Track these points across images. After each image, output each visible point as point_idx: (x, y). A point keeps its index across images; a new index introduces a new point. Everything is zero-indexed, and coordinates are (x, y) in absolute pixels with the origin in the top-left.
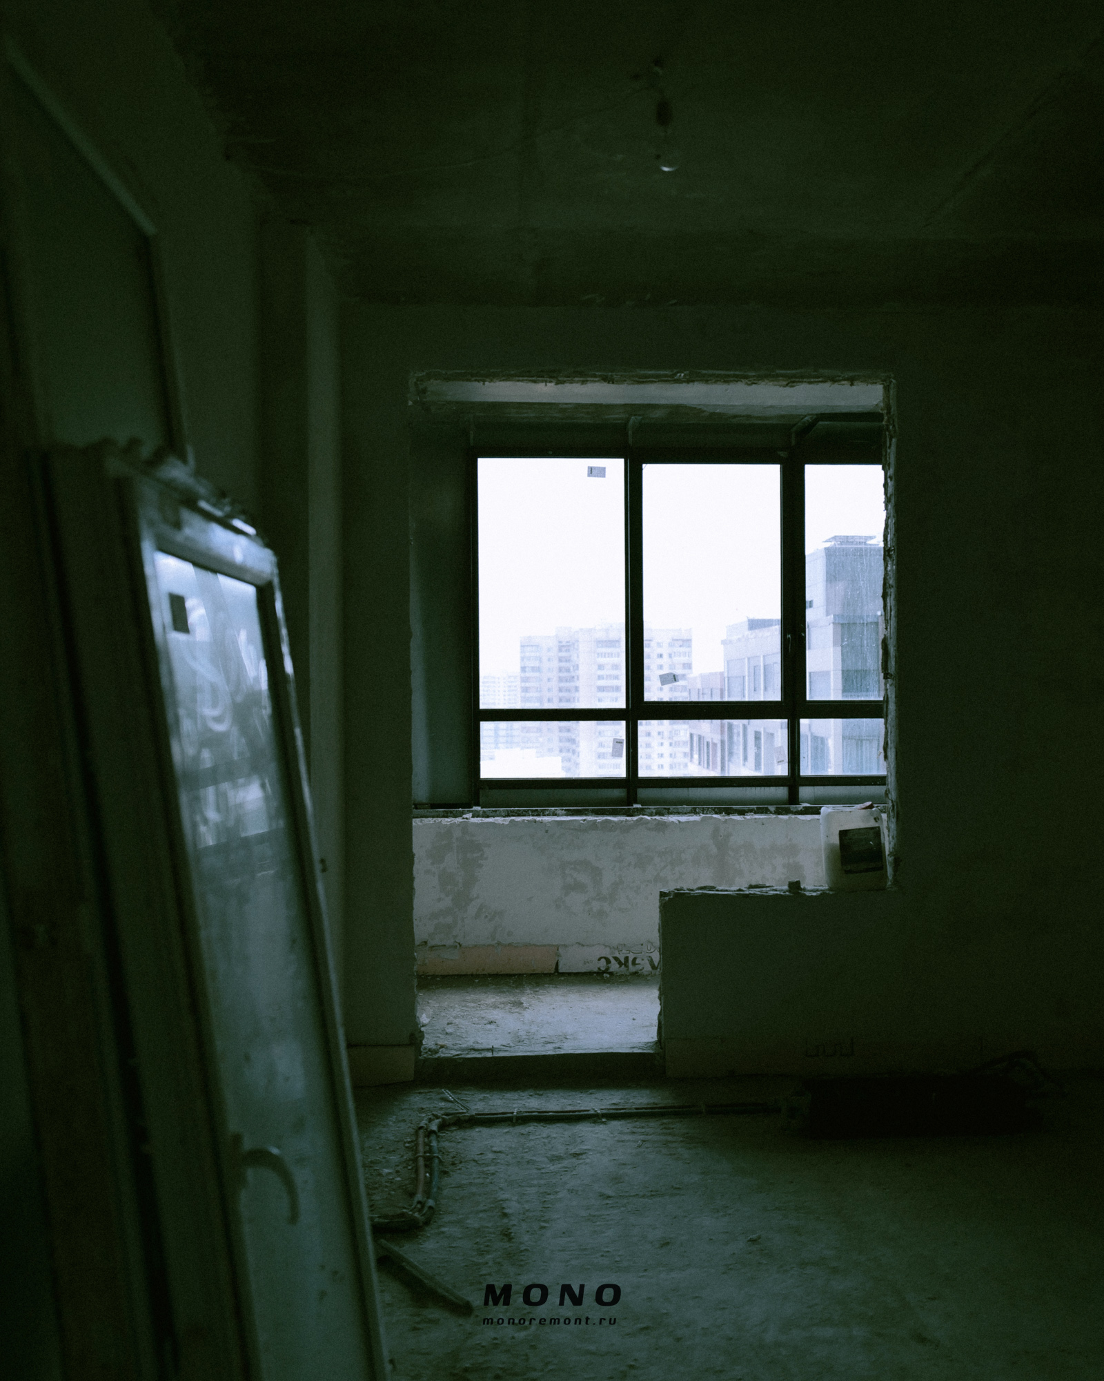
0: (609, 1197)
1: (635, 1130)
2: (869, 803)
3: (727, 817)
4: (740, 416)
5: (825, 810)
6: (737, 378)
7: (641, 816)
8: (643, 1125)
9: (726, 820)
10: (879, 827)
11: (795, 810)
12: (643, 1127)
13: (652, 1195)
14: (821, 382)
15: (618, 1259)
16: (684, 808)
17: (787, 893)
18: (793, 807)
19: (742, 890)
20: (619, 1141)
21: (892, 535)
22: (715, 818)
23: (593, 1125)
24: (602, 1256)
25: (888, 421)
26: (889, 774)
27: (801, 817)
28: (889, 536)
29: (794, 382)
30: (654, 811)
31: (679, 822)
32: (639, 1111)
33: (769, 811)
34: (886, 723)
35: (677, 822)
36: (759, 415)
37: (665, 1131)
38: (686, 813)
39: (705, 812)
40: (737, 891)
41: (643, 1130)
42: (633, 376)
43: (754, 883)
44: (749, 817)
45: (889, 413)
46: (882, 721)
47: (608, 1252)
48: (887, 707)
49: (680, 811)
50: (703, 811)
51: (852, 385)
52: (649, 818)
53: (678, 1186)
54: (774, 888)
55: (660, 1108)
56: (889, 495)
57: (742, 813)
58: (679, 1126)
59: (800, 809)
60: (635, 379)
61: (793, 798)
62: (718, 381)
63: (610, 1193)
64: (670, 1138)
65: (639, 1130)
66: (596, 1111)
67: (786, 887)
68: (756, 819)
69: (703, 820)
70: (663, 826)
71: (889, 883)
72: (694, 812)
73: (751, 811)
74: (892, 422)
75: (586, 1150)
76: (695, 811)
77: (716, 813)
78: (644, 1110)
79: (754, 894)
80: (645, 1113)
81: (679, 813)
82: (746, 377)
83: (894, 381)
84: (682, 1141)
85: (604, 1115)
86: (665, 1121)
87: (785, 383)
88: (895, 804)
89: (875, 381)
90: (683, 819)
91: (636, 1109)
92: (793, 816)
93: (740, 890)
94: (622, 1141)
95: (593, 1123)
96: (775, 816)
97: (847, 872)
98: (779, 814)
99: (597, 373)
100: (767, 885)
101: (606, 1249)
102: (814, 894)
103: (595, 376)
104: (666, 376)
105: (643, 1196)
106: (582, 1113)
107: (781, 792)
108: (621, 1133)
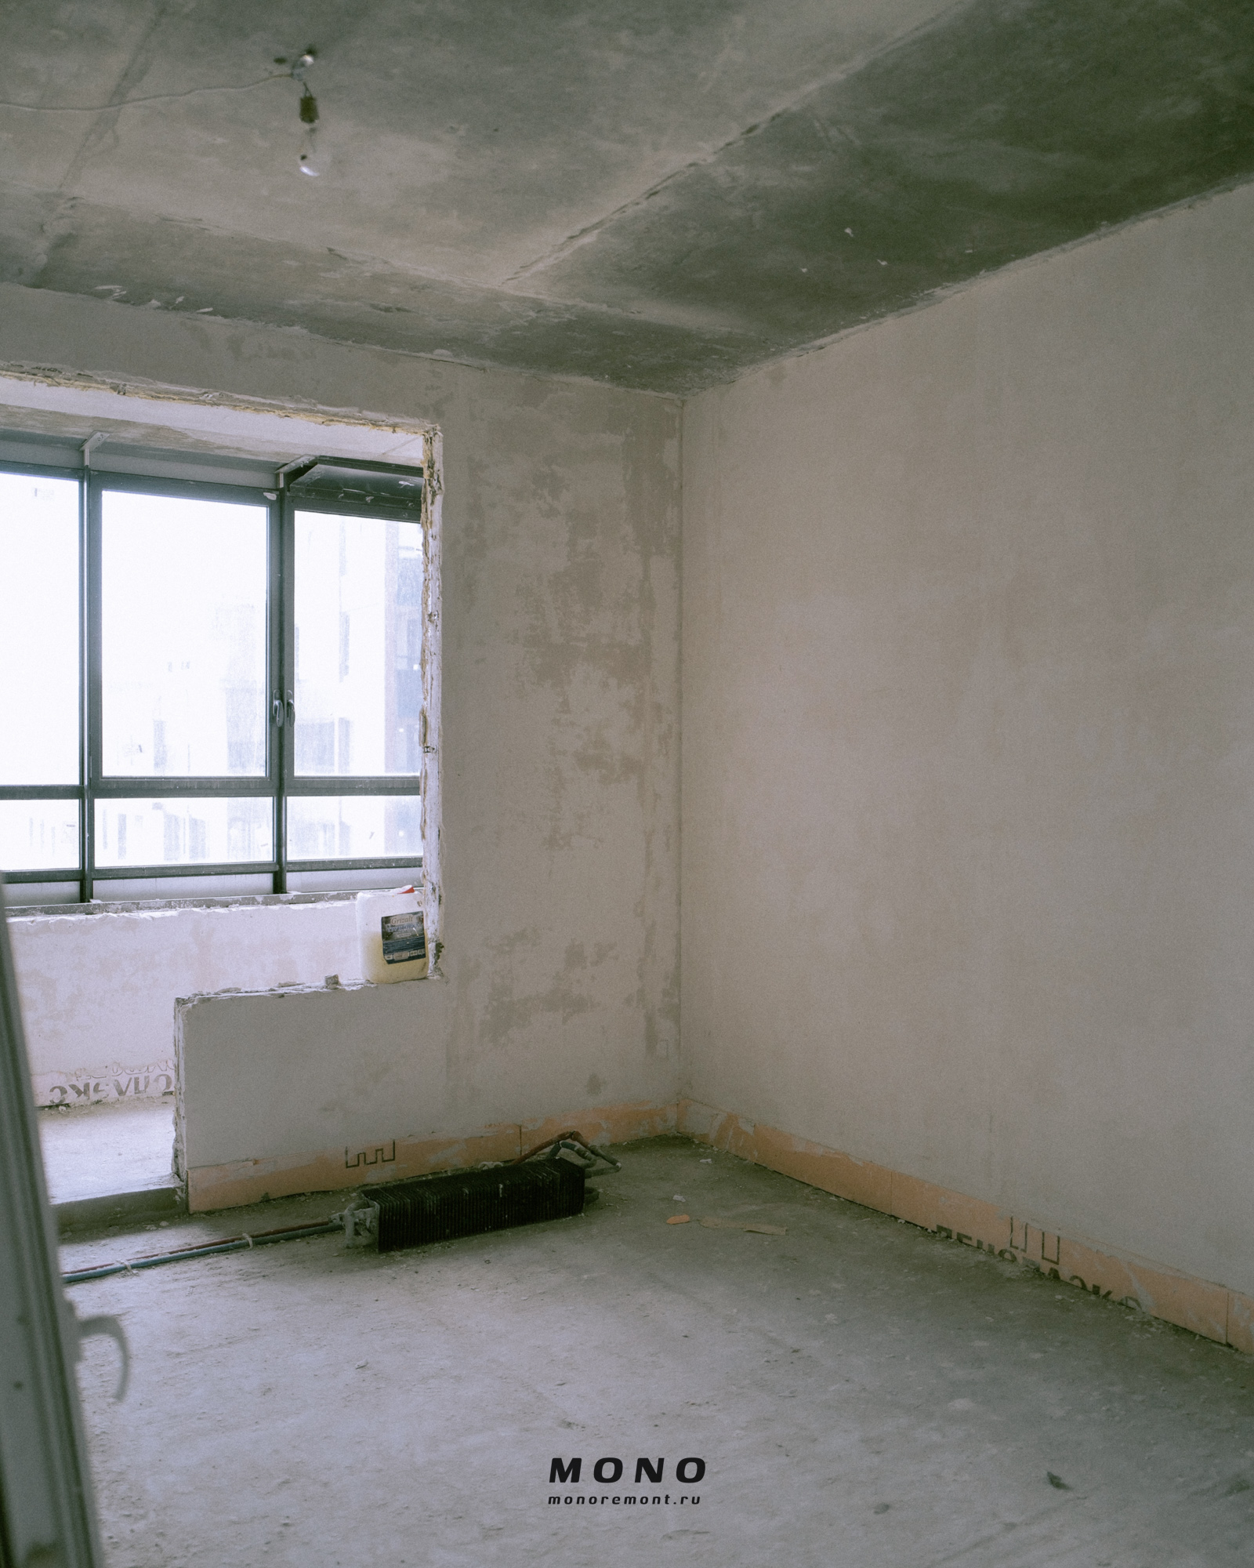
0: (178, 1355)
1: (176, 1277)
2: (409, 887)
3: (208, 910)
4: (229, 448)
5: (360, 895)
6: (272, 408)
7: (105, 914)
8: (184, 1270)
9: (209, 913)
10: (422, 912)
11: (285, 899)
12: (185, 1272)
13: (230, 1343)
14: (360, 424)
15: (220, 1418)
16: (156, 902)
17: (325, 990)
18: (282, 896)
19: (274, 990)
20: (164, 1292)
21: (435, 598)
22: (196, 912)
23: (122, 1279)
24: (200, 1419)
25: (431, 475)
26: (428, 855)
27: (293, 907)
28: (430, 599)
29: (332, 420)
30: (120, 907)
31: (153, 918)
32: (175, 1254)
33: (256, 901)
34: (424, 800)
35: (151, 919)
36: (251, 449)
37: (211, 1272)
38: (159, 908)
39: (182, 906)
40: (269, 991)
41: (187, 1275)
42: (152, 390)
43: (282, 982)
44: (234, 909)
45: (431, 466)
46: (418, 798)
47: (204, 1413)
48: (425, 783)
49: (152, 905)
50: (179, 904)
51: (394, 431)
52: (115, 915)
53: (255, 1328)
54: (307, 985)
55: (197, 1248)
56: (430, 556)
57: (226, 905)
58: (231, 1263)
59: (290, 898)
60: (148, 392)
61: (279, 887)
62: (247, 408)
63: (175, 1349)
64: (222, 1278)
65: (182, 1276)
66: (122, 1263)
67: (322, 983)
68: (242, 910)
69: (180, 915)
70: (133, 924)
71: (429, 971)
72: (169, 906)
73: (235, 902)
74: (436, 478)
75: (128, 1308)
76: (170, 904)
77: (195, 906)
78: (180, 1253)
79: (290, 993)
80: (181, 1256)
81: (150, 908)
82: (282, 408)
83: (440, 433)
84: (239, 1279)
85: (134, 1267)
86: (210, 1261)
87: (321, 420)
88: (436, 886)
89: (416, 431)
90: (157, 914)
91: (171, 1253)
92: (285, 906)
93: (272, 990)
94: (168, 1291)
95: (123, 1277)
96: (263, 907)
97: (390, 962)
98: (267, 905)
99: (107, 380)
100: (298, 982)
101: (202, 1411)
102: (354, 988)
103: (104, 383)
104: (192, 395)
105: (220, 1345)
106: (105, 1268)
107: (266, 880)
108: (162, 1282)
